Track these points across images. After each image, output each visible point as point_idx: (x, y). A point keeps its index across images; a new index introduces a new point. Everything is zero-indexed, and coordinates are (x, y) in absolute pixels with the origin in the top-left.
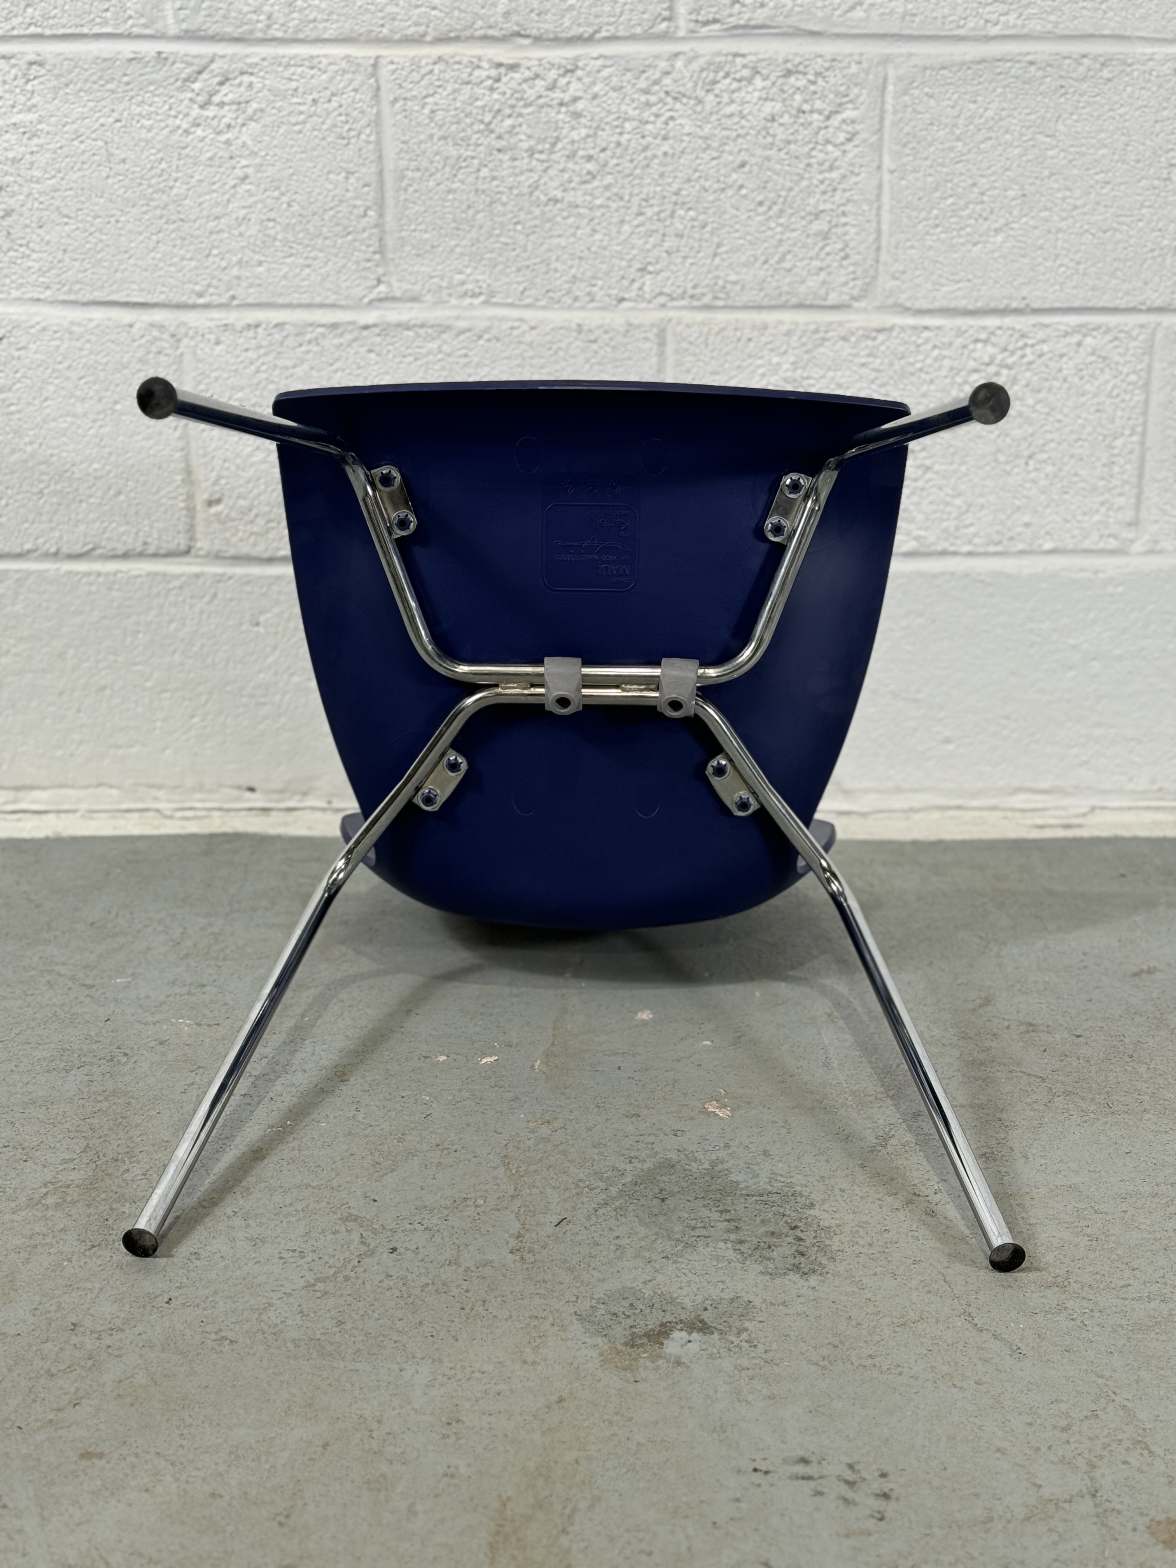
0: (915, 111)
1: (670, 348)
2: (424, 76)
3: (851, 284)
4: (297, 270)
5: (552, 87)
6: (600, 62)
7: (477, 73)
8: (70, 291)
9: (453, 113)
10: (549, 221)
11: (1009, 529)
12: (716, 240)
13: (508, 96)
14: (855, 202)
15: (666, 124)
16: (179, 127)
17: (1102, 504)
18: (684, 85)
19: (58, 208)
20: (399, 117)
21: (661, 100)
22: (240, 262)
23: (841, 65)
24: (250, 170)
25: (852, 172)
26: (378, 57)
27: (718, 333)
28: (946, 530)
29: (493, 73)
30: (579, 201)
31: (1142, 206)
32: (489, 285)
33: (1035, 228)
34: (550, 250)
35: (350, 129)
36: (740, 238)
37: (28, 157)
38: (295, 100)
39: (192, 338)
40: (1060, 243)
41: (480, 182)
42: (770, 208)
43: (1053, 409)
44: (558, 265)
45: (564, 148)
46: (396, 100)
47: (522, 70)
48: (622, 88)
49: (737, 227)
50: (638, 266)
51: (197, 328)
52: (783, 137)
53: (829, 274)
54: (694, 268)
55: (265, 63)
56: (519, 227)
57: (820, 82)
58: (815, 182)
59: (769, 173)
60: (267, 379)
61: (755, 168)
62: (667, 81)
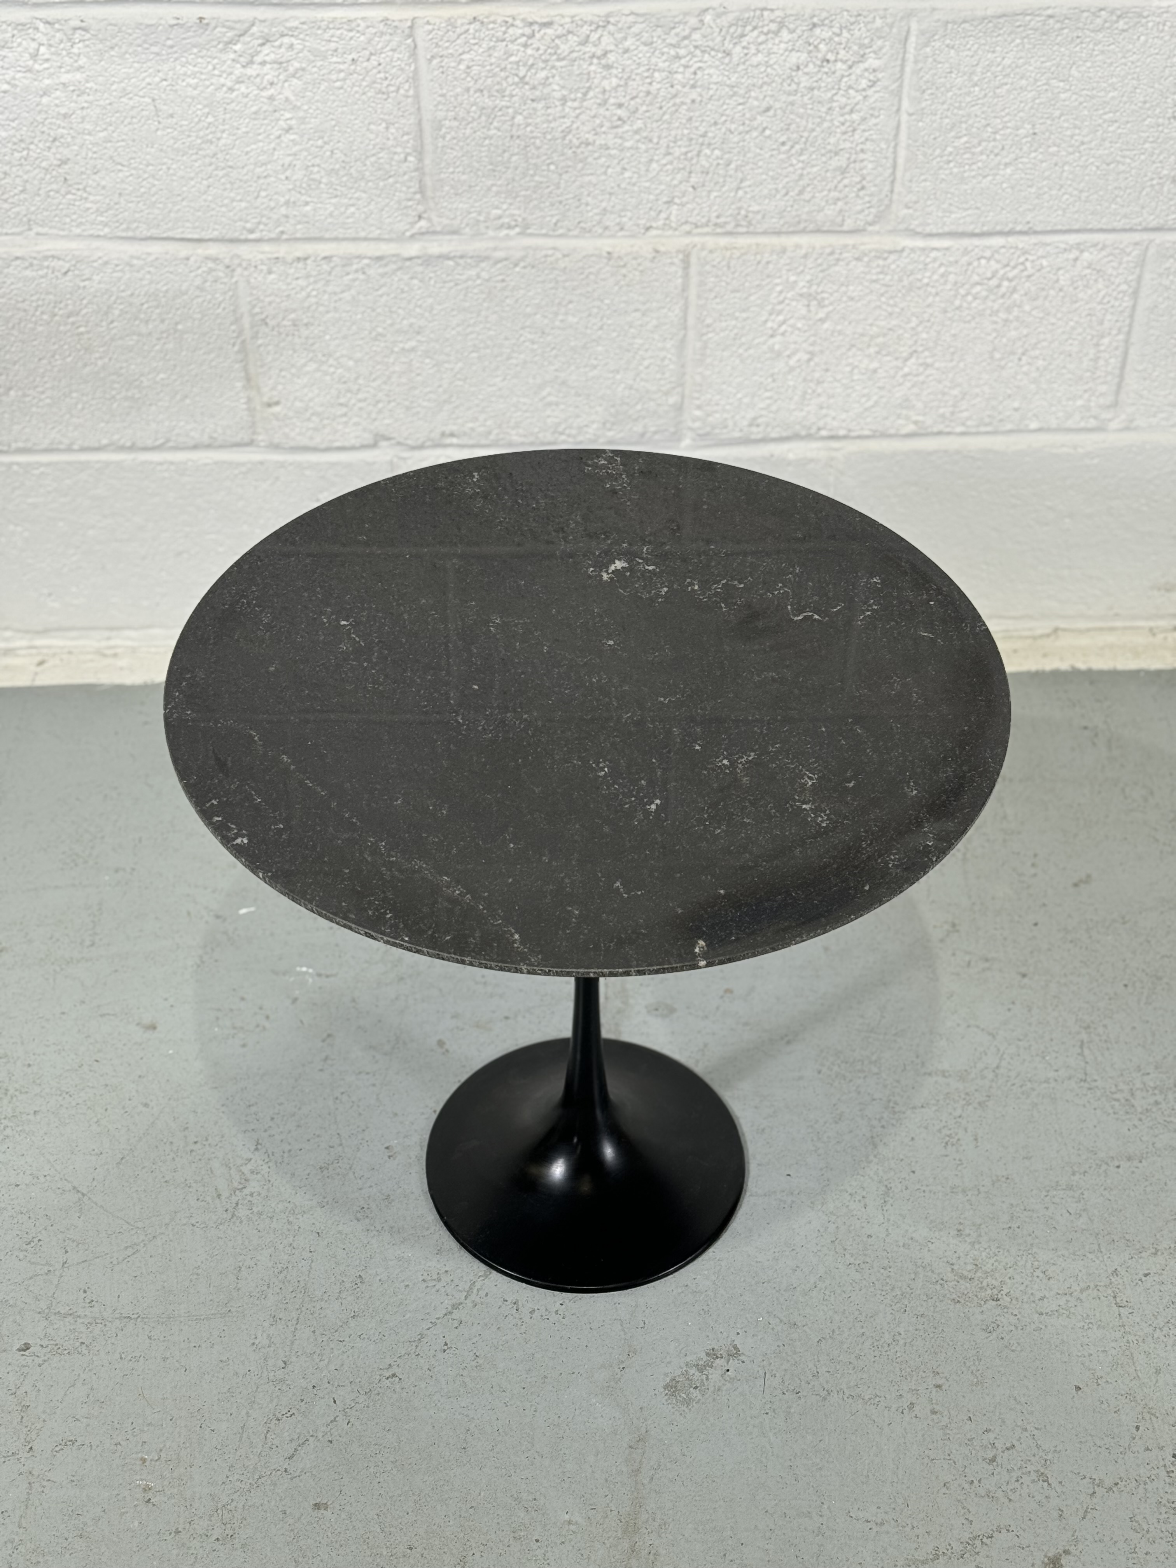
0: (935, 60)
1: (693, 270)
2: (458, 37)
3: (866, 212)
4: (343, 209)
5: (585, 41)
6: (631, 18)
7: (511, 31)
8: (128, 229)
9: (488, 68)
10: (581, 161)
11: (1000, 413)
12: (740, 175)
13: (541, 52)
14: (872, 140)
15: (695, 73)
16: (223, 85)
17: (1085, 391)
18: (713, 40)
19: (111, 158)
20: (436, 73)
21: (690, 53)
22: (287, 203)
23: (866, 20)
24: (293, 122)
25: (872, 115)
26: (414, 18)
27: (739, 258)
28: (943, 416)
29: (528, 31)
30: (610, 143)
31: (1145, 142)
32: (524, 219)
33: (1042, 162)
34: (582, 187)
35: (389, 85)
36: (762, 174)
37: (79, 112)
38: (335, 59)
39: (246, 269)
40: (1065, 174)
41: (514, 130)
42: (792, 147)
43: (1048, 314)
44: (589, 199)
45: (596, 97)
46: (433, 57)
47: (556, 26)
48: (652, 43)
49: (760, 163)
50: (665, 199)
51: (249, 260)
52: (808, 85)
53: (846, 203)
54: (718, 200)
55: (305, 27)
56: (552, 167)
57: (845, 34)
58: (836, 123)
59: (792, 116)
60: (317, 303)
61: (779, 112)
62: (696, 36)
